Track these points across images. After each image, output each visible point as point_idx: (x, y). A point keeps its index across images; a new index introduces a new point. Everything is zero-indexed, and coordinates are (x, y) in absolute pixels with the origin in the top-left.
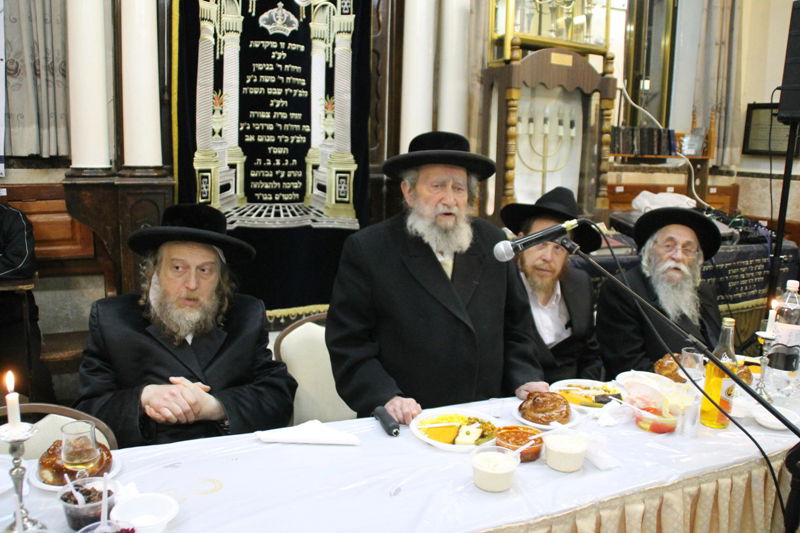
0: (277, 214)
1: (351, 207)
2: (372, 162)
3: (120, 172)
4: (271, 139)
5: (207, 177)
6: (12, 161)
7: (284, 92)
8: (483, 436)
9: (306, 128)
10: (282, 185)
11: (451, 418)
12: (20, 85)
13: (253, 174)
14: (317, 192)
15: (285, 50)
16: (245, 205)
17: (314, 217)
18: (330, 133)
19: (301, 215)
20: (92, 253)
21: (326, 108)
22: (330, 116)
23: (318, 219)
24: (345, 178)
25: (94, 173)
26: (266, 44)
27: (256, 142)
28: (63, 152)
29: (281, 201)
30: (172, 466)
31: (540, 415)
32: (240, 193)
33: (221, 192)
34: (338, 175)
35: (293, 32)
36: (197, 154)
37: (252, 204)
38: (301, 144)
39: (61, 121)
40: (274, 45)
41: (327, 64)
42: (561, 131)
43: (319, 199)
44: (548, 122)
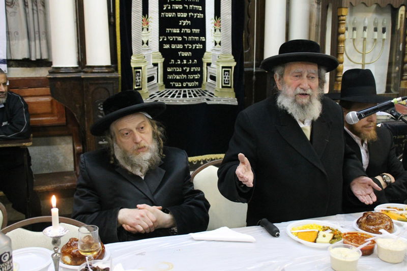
0: (185, 96)
1: (232, 90)
2: (246, 61)
3: (84, 70)
4: (180, 46)
5: (139, 72)
6: (11, 63)
7: (188, 15)
8: (334, 238)
9: (202, 39)
10: (187, 77)
11: (312, 227)
12: (15, 12)
13: (169, 70)
14: (209, 80)
16: (163, 90)
17: (208, 97)
18: (218, 42)
19: (200, 96)
20: (65, 122)
21: (215, 25)
22: (218, 31)
23: (210, 98)
24: (228, 71)
25: (67, 70)
27: (170, 49)
28: (45, 57)
29: (187, 87)
30: (141, 254)
31: (371, 227)
32: (161, 82)
33: (148, 81)
34: (223, 69)
36: (133, 58)
37: (168, 90)
38: (199, 49)
39: (43, 36)
42: (376, 35)
43: (211, 85)
44: (367, 30)
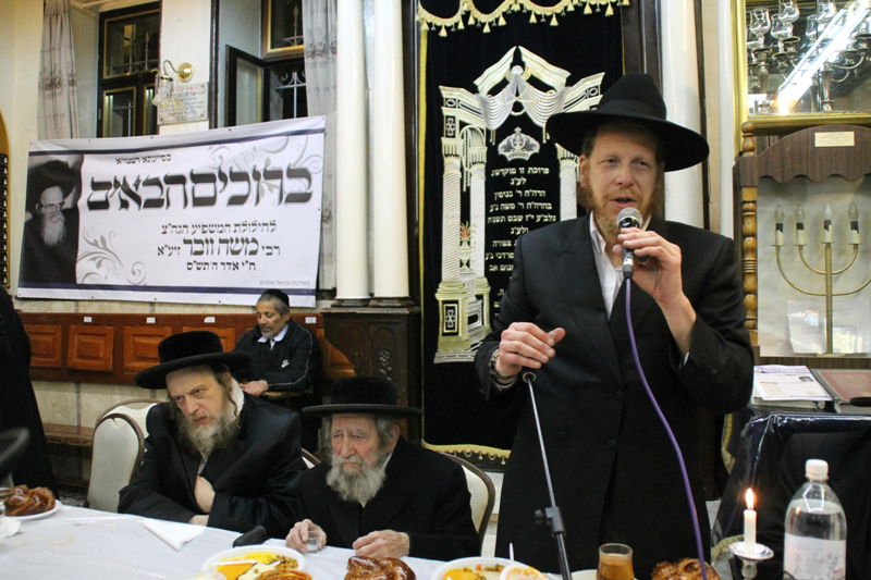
5: (453, 308)
7: (524, 218)
11: (259, 556)
12: (331, 229)
15: (525, 175)
27: (498, 272)
32: (487, 324)
33: (469, 323)
35: (534, 155)
36: (440, 286)
40: (513, 171)
42: (856, 236)
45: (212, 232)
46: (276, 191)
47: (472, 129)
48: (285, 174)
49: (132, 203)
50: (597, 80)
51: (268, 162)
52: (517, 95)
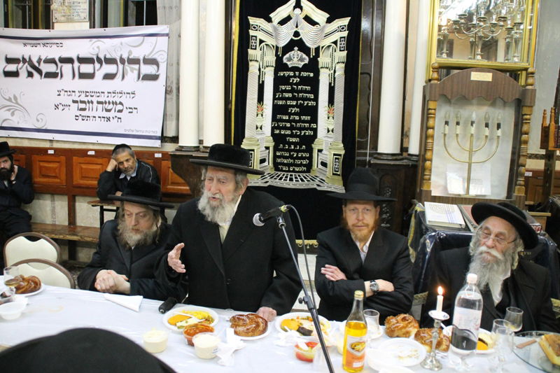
1: (340, 178)
2: (358, 149)
4: (288, 132)
6: (165, 139)
7: (297, 103)
9: (314, 126)
10: (294, 161)
12: (171, 98)
13: (278, 154)
14: (320, 166)
15: (299, 77)
16: (273, 172)
17: (319, 183)
18: (331, 129)
19: (308, 181)
21: (329, 112)
22: (331, 118)
23: (321, 184)
24: (338, 159)
26: (287, 73)
27: (280, 134)
29: (294, 171)
32: (271, 165)
33: (260, 163)
34: (335, 157)
35: (305, 65)
36: (244, 140)
37: (277, 172)
38: (309, 136)
40: (292, 74)
41: (330, 84)
42: (487, 132)
43: (322, 171)
44: (474, 125)
45: (91, 96)
46: (136, 73)
47: (267, 45)
48: (142, 61)
49: (35, 74)
50: (345, 21)
51: (130, 52)
52: (297, 27)
